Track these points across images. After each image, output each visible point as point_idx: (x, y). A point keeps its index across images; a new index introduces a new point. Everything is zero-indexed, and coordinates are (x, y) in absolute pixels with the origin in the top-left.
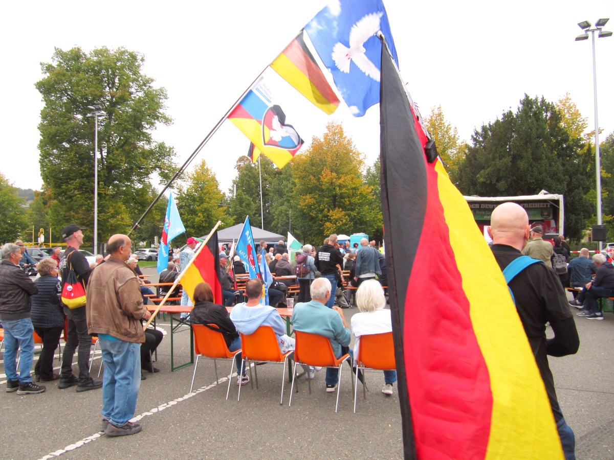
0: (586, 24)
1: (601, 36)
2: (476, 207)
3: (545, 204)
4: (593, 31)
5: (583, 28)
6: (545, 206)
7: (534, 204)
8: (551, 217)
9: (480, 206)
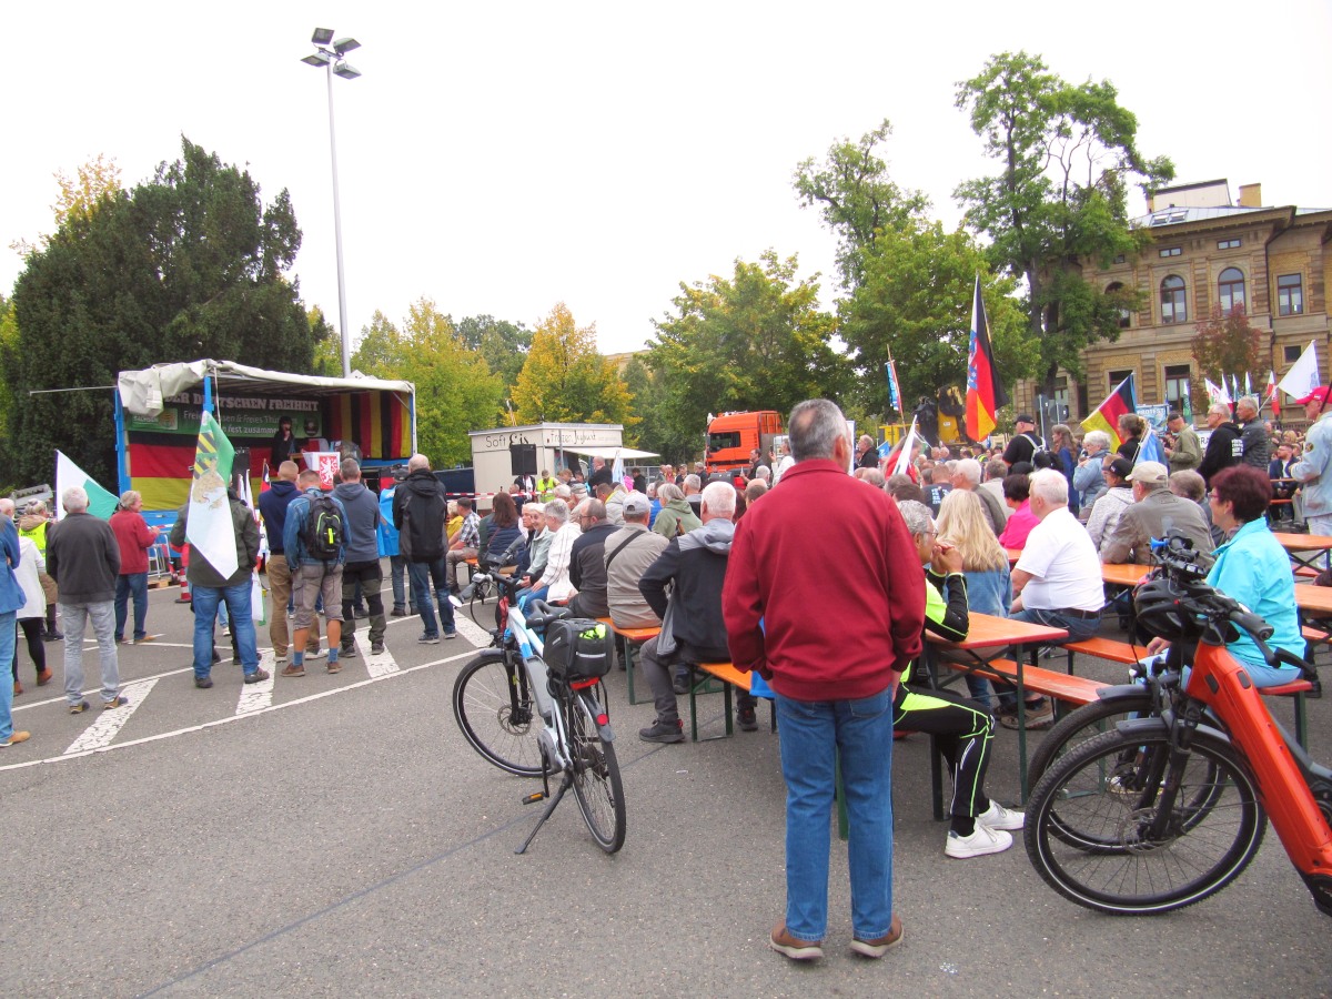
0: (322, 37)
1: (343, 72)
2: (183, 401)
3: (310, 403)
4: (330, 54)
5: (316, 39)
6: (310, 409)
7: (292, 402)
8: (319, 434)
9: (191, 399)
